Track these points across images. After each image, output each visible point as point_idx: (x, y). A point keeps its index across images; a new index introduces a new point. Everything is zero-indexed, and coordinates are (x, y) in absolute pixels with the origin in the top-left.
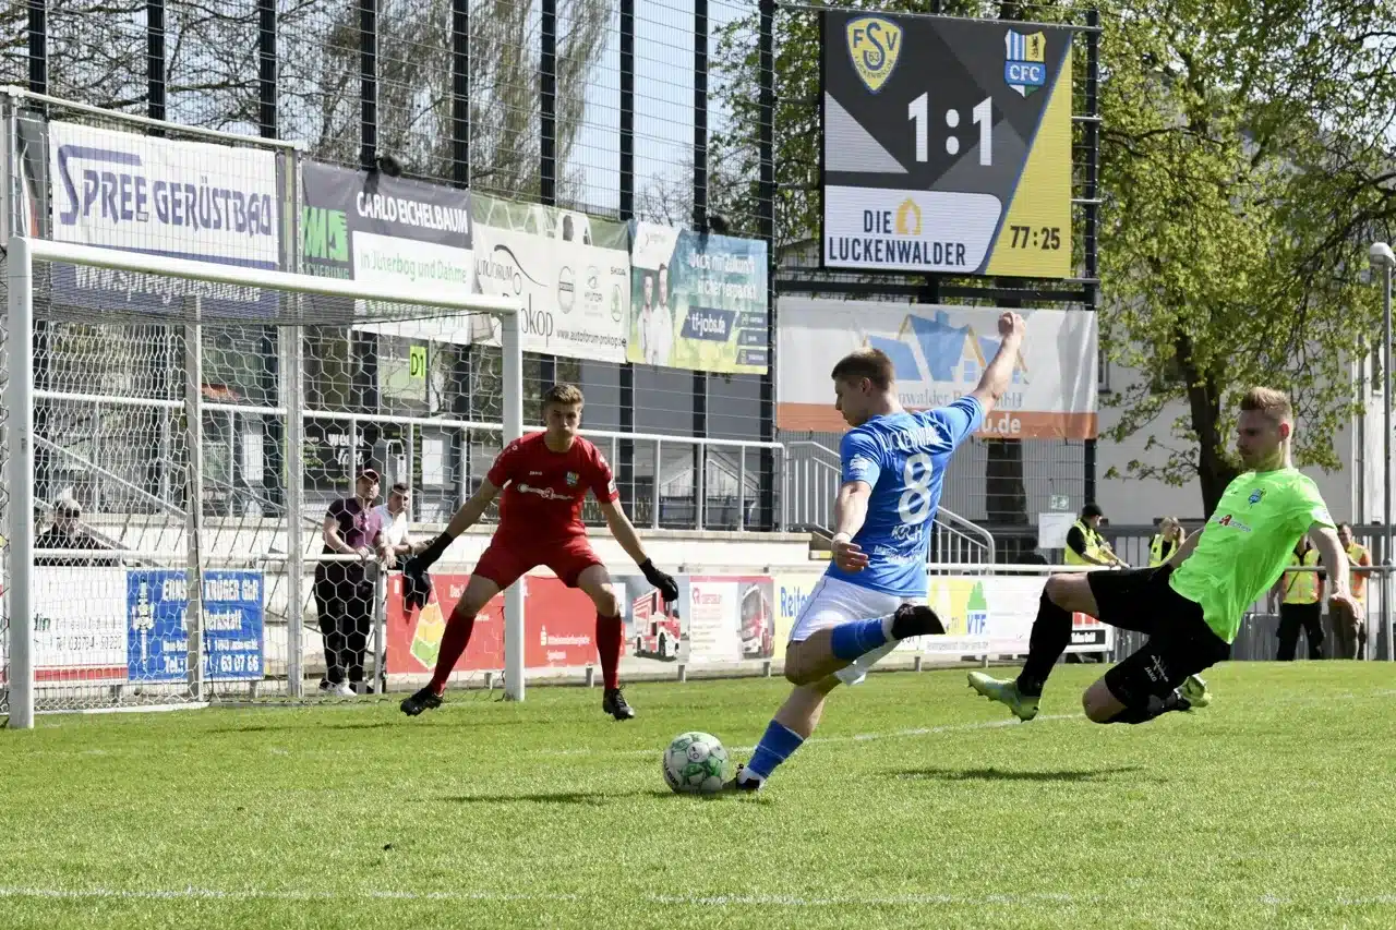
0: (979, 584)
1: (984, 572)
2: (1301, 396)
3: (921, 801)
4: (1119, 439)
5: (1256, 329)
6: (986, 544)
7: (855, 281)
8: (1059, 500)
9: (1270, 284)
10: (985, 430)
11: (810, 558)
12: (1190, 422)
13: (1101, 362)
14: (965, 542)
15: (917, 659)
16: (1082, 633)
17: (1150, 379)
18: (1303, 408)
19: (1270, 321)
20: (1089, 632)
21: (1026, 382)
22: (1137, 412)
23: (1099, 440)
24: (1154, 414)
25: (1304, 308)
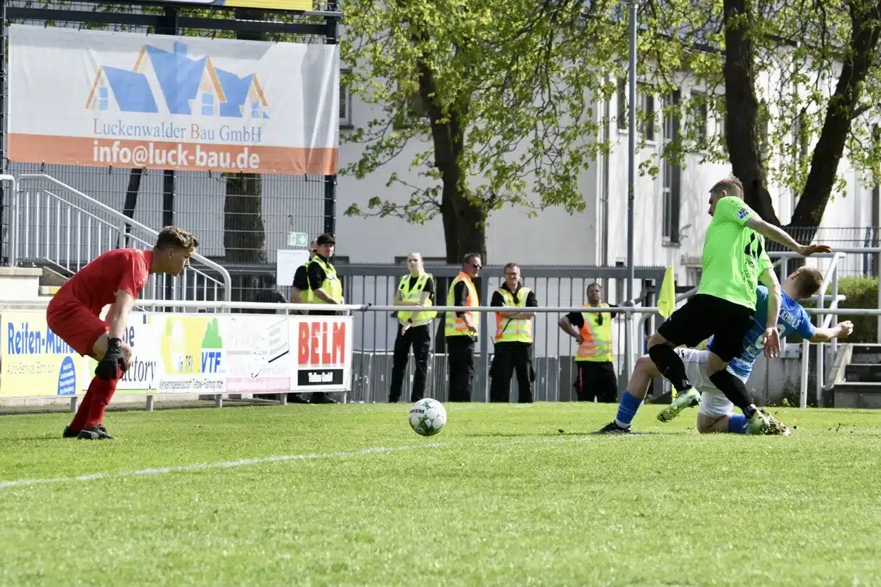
0: (215, 321)
1: (219, 310)
2: (545, 135)
3: (142, 543)
4: (360, 175)
5: (500, 65)
6: (223, 282)
7: (90, 9)
8: (298, 236)
9: (516, 21)
10: (222, 165)
11: (40, 294)
12: (432, 159)
13: (342, 96)
14: (200, 278)
15: (149, 398)
16: (319, 372)
17: (393, 115)
18: (547, 145)
19: (515, 59)
20: (326, 371)
21: (265, 116)
22: (379, 148)
23: (339, 177)
24: (396, 150)
25: (549, 45)
